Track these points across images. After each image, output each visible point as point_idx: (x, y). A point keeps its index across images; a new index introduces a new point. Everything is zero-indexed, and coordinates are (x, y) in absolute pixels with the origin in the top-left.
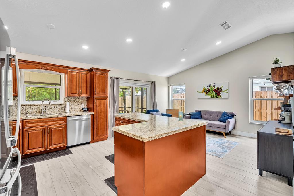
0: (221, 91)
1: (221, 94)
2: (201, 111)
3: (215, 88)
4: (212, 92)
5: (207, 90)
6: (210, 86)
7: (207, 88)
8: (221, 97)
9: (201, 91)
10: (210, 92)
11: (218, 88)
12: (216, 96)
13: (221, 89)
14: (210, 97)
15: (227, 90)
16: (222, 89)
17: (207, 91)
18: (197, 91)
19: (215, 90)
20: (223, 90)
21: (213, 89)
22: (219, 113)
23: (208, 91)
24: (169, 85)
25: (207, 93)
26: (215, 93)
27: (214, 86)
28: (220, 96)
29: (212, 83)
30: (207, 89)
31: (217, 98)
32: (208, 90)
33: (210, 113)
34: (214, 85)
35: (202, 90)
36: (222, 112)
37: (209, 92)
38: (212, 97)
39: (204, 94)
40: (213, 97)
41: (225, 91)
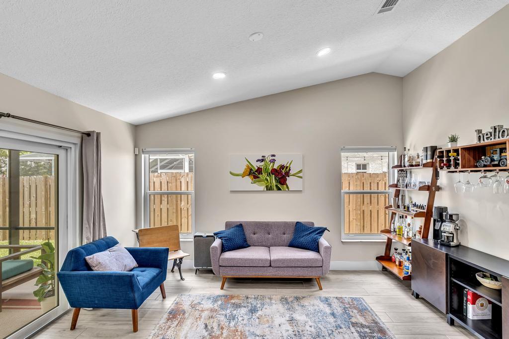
0: (287, 174)
1: (290, 181)
2: (243, 224)
3: (275, 167)
4: (269, 175)
5: (256, 171)
6: (262, 160)
7: (256, 165)
8: (288, 187)
9: (241, 172)
10: (264, 176)
11: (282, 167)
12: (276, 186)
13: (288, 170)
14: (263, 188)
15: (300, 171)
16: (290, 170)
17: (255, 174)
18: (231, 173)
19: (275, 172)
20: (292, 172)
21: (270, 168)
22: (286, 225)
23: (259, 174)
24: (137, 150)
25: (255, 177)
26: (275, 179)
27: (273, 161)
28: (285, 186)
29: (267, 154)
30: (256, 168)
31: (279, 189)
32: (259, 170)
33: (266, 227)
34: (273, 158)
35: (242, 169)
36: (293, 223)
37: (260, 176)
38: (267, 187)
39: (248, 179)
40: (269, 189)
41: (297, 173)
